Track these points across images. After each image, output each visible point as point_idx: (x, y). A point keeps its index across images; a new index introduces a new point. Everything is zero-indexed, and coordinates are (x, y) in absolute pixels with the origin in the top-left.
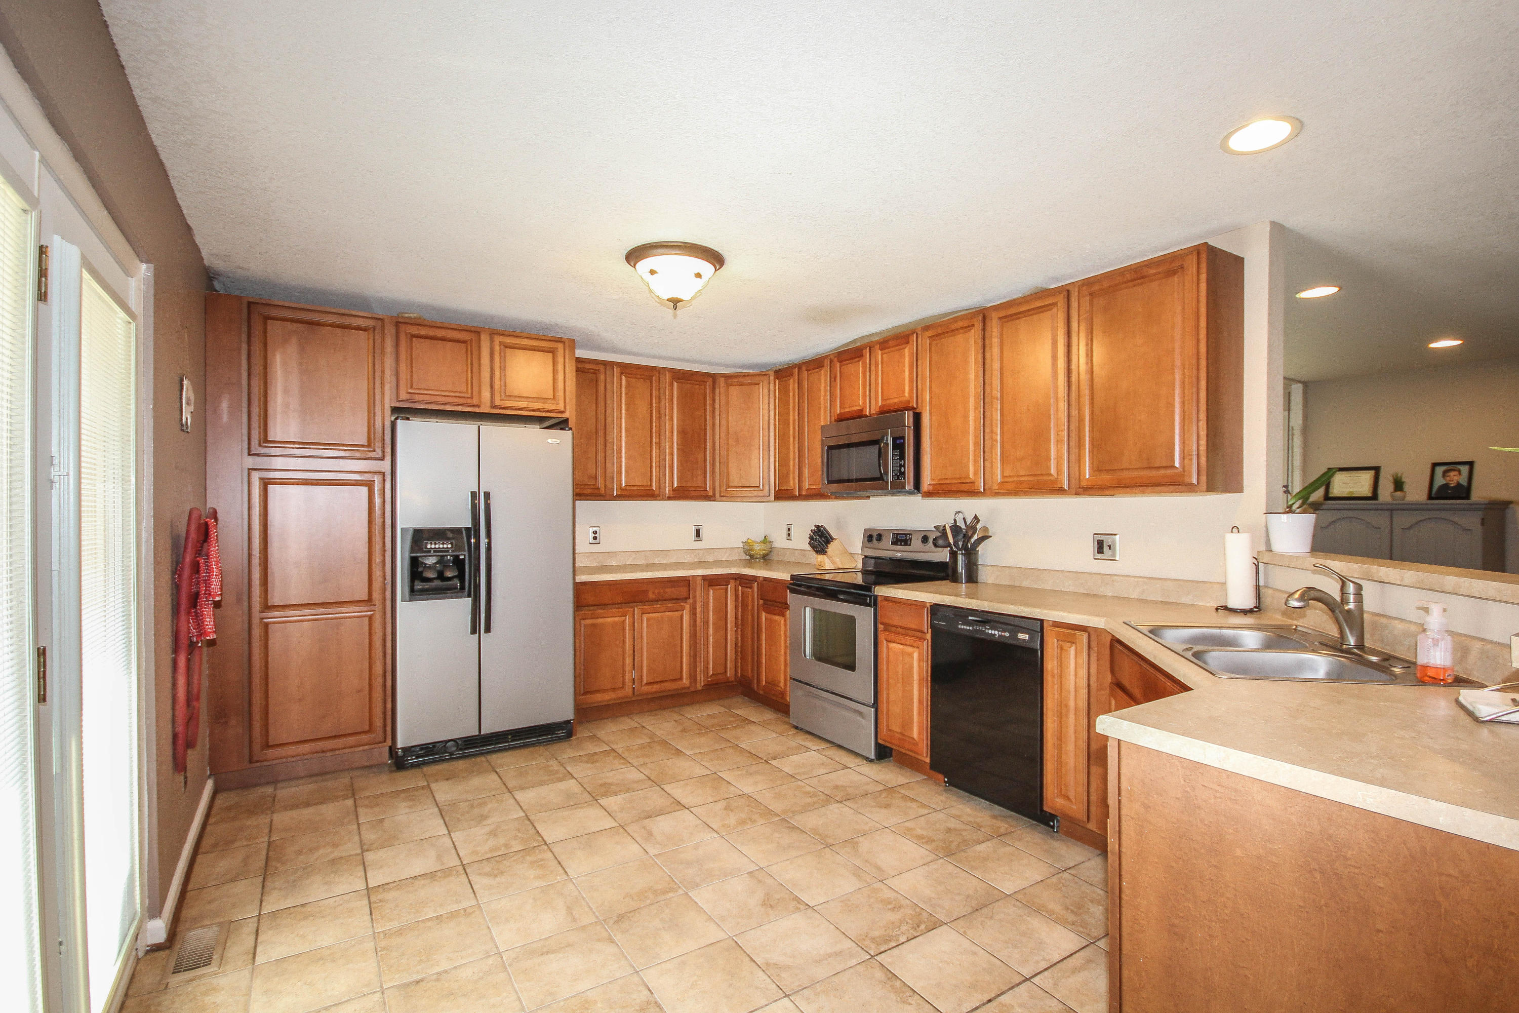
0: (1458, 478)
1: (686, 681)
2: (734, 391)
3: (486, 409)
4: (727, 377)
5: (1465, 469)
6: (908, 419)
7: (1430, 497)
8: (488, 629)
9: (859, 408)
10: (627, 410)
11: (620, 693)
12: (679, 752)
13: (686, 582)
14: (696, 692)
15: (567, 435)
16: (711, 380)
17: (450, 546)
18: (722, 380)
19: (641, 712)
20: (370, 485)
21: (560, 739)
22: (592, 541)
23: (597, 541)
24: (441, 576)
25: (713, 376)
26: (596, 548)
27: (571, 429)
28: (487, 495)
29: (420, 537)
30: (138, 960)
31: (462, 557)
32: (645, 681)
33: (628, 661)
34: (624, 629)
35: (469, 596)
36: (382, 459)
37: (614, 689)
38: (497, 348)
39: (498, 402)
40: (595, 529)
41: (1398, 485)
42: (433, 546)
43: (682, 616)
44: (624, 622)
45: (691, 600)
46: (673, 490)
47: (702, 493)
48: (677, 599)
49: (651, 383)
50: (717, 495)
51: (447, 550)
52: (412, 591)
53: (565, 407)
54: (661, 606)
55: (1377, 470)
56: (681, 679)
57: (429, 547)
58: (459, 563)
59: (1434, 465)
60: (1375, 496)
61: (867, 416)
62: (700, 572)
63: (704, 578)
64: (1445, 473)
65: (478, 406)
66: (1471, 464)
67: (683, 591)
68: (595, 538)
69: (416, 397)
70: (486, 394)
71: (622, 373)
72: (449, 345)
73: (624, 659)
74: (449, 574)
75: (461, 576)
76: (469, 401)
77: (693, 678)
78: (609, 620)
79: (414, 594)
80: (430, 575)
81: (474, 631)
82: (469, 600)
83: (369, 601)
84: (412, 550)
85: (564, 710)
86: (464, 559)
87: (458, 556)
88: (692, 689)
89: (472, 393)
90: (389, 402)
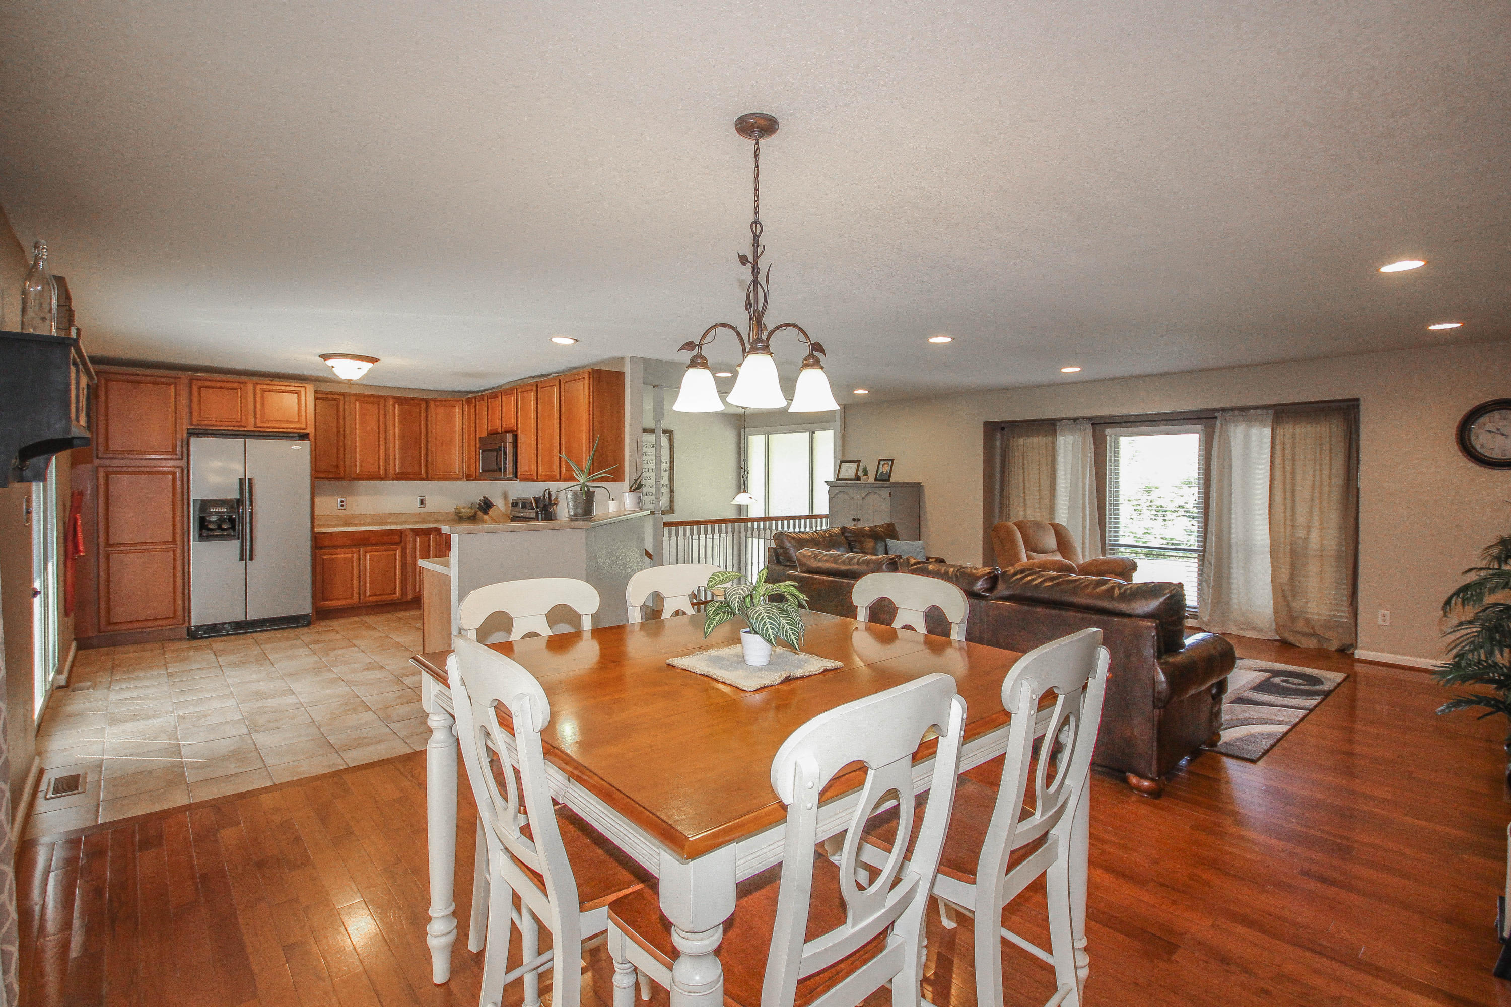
0: (886, 469)
1: (398, 594)
2: (440, 411)
3: (251, 428)
4: (435, 401)
5: (890, 463)
6: (509, 437)
7: (876, 480)
8: (251, 558)
9: (496, 428)
10: (361, 424)
11: (349, 601)
12: (375, 629)
13: (400, 533)
14: (407, 603)
15: (307, 444)
16: (424, 403)
17: (225, 510)
18: (432, 403)
19: (367, 614)
20: (174, 474)
21: (303, 626)
22: (340, 507)
23: (344, 507)
24: (220, 527)
25: (427, 401)
26: (343, 512)
27: (309, 440)
28: (250, 480)
29: (205, 505)
30: (53, 690)
31: (234, 516)
32: (368, 594)
33: (355, 581)
34: (353, 563)
35: (238, 539)
36: (182, 459)
37: (345, 599)
38: (258, 392)
39: (259, 425)
40: (342, 500)
41: (866, 473)
42: (214, 510)
43: (395, 555)
44: (352, 557)
45: (403, 544)
46: (395, 474)
47: (419, 477)
48: (392, 544)
49: (379, 405)
50: (429, 477)
51: (223, 512)
52: (201, 536)
53: (306, 426)
54: (380, 547)
55: (859, 462)
56: (395, 593)
57: (211, 510)
58: (232, 521)
59: (880, 460)
60: (858, 478)
61: (499, 433)
62: (409, 526)
63: (412, 530)
64: (884, 464)
65: (245, 427)
66: (892, 460)
67: (397, 539)
68: (342, 506)
69: (203, 423)
70: (251, 420)
71: (356, 400)
72: (225, 391)
73: (352, 580)
74: (224, 526)
75: (233, 528)
76: (240, 424)
77: (404, 592)
78: (341, 556)
79: (201, 537)
80: (211, 526)
81: (241, 559)
82: (238, 542)
83: (174, 540)
84: (200, 513)
85: (306, 608)
86: (235, 518)
87: (232, 516)
88: (403, 600)
89: (241, 419)
90: (186, 426)
